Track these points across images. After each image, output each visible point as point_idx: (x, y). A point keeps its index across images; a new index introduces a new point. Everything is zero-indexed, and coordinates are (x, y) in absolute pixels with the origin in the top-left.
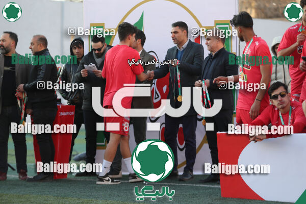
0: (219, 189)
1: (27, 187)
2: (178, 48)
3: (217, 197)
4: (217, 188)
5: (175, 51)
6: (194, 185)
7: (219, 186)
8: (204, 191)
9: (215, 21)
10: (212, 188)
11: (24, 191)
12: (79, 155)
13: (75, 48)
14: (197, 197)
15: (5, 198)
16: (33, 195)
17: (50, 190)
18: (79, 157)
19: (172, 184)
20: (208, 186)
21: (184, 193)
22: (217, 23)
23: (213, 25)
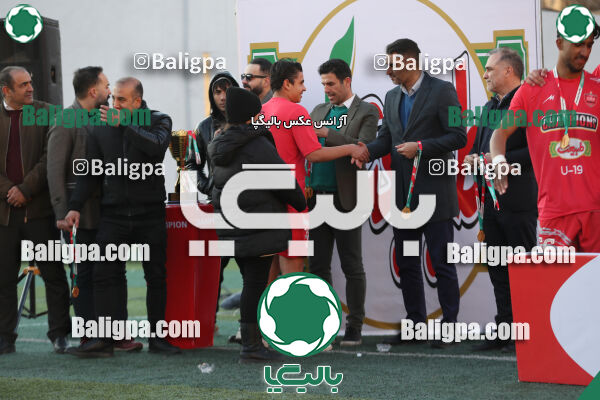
0: (513, 364)
1: (139, 367)
2: (404, 91)
3: (509, 382)
4: (509, 362)
5: (398, 97)
6: (463, 356)
7: (513, 359)
8: (484, 369)
9: (495, 33)
10: (499, 363)
11: (133, 376)
12: (232, 297)
13: (219, 92)
14: (471, 382)
15: (100, 393)
16: (152, 385)
17: (183, 374)
18: (232, 300)
19: (420, 355)
20: (490, 358)
21: (445, 375)
22: (498, 36)
23: (490, 39)
